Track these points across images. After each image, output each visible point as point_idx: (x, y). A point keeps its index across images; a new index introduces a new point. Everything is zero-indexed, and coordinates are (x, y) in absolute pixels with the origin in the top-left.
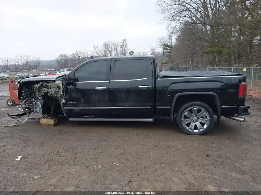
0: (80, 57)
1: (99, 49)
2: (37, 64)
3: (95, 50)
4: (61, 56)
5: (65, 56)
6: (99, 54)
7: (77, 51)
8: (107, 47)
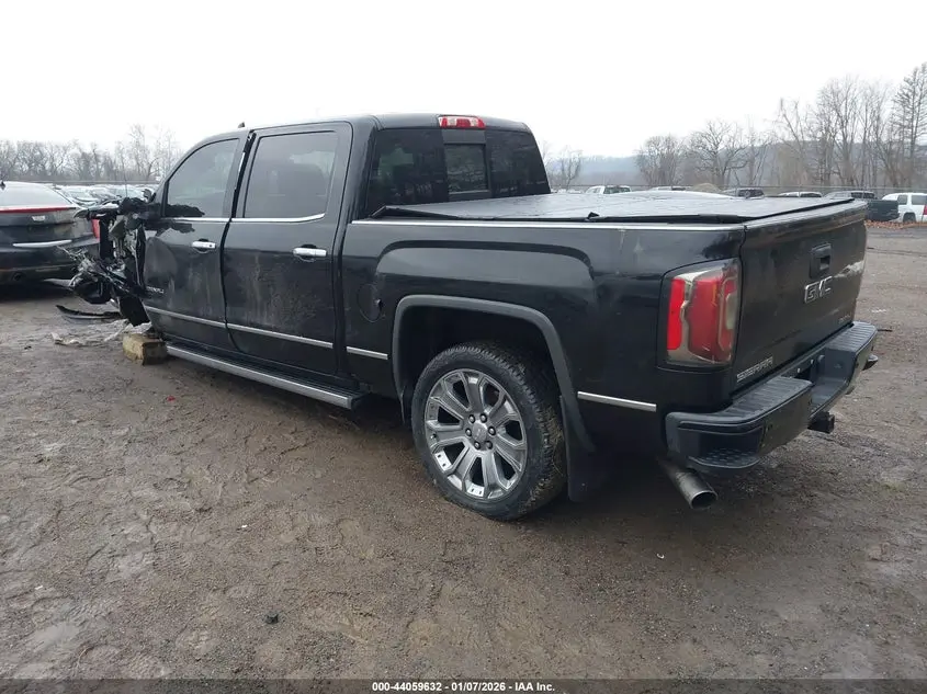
0: (721, 146)
1: (802, 113)
2: (573, 171)
3: (785, 116)
4: (654, 142)
5: (669, 142)
6: (799, 133)
7: (709, 124)
8: (834, 101)
